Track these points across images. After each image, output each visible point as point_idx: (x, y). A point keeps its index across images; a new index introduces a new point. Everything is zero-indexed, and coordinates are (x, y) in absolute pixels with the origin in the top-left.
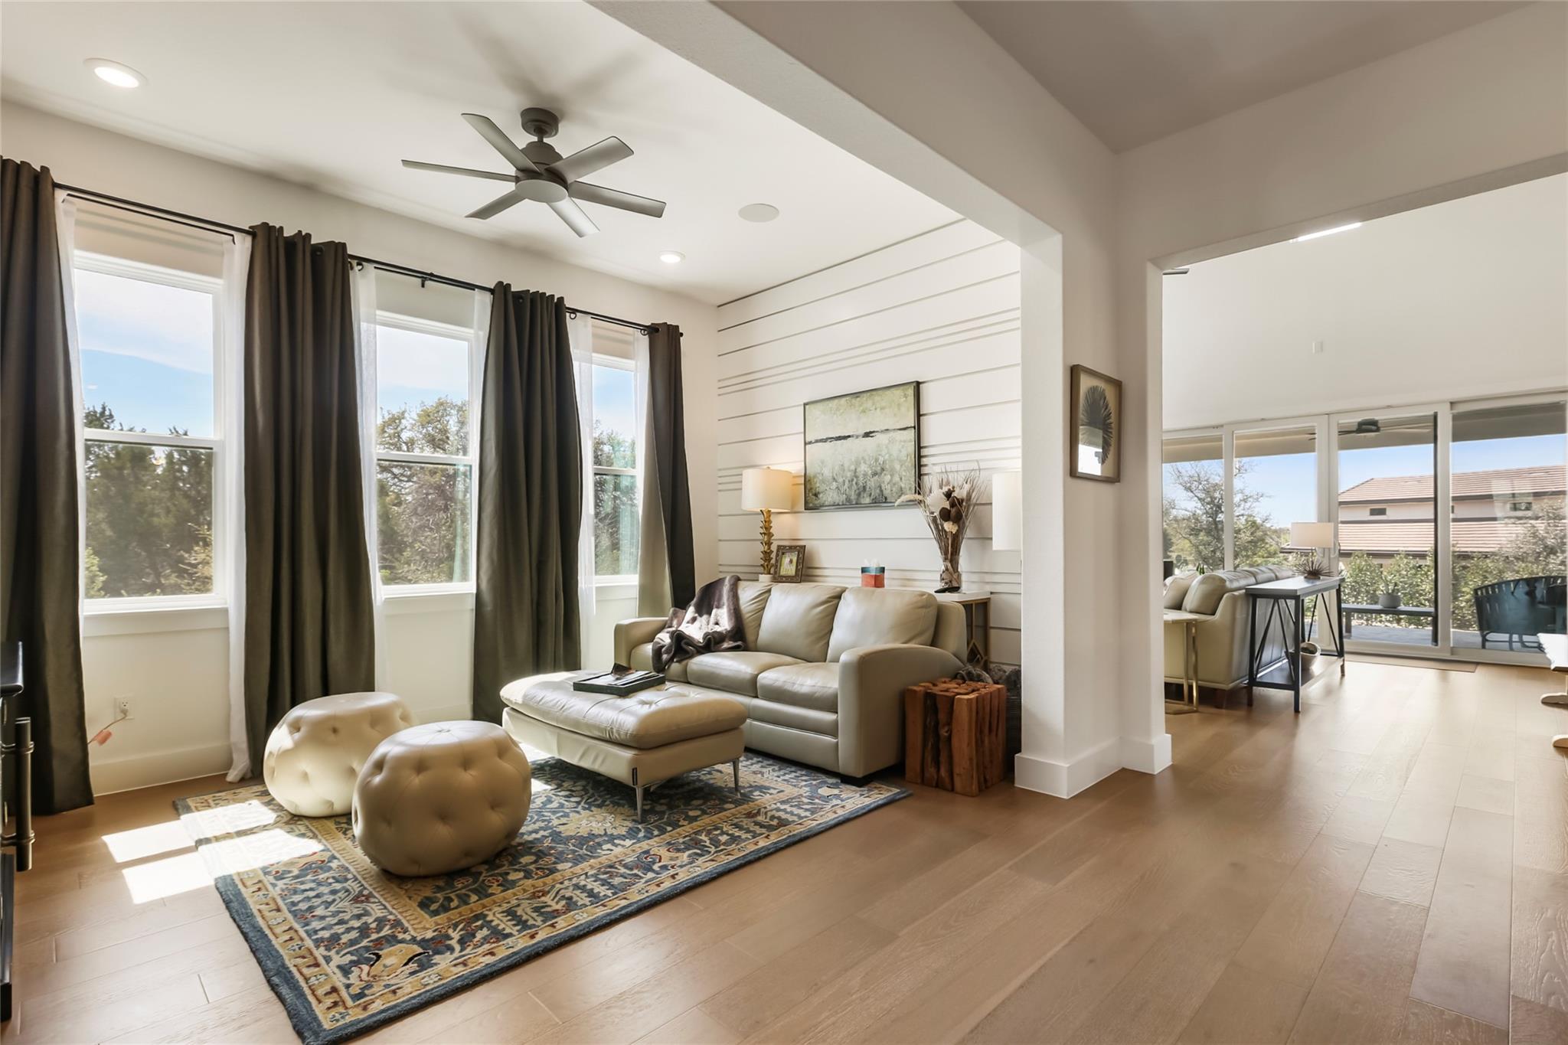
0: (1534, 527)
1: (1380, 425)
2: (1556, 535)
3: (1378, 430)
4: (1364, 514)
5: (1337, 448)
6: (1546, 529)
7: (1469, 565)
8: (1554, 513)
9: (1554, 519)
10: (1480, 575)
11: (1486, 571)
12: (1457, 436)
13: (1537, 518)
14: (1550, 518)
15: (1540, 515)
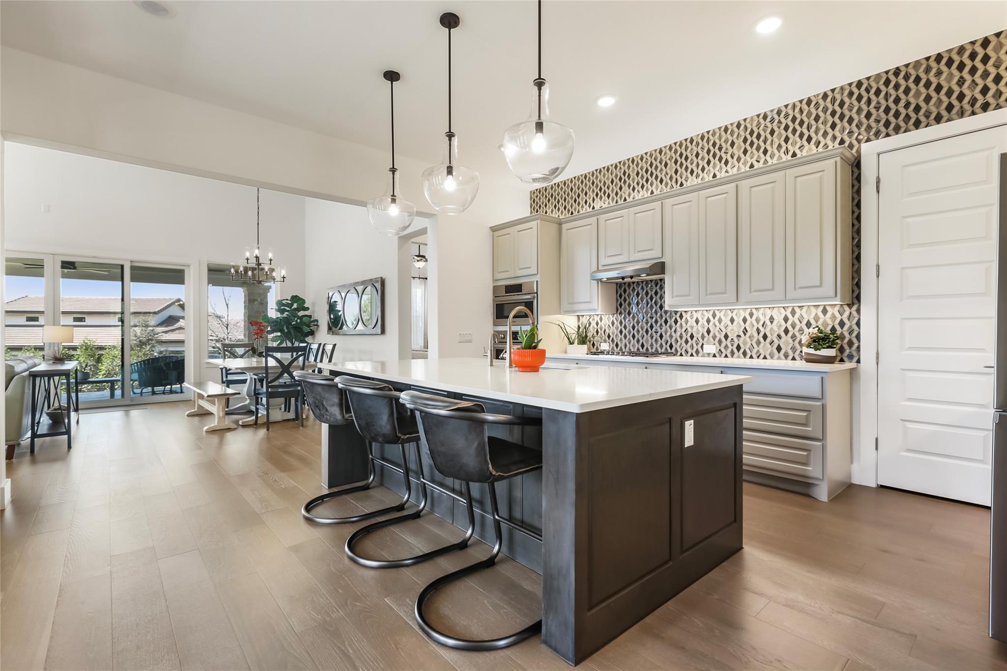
0: (135, 331)
1: (76, 265)
2: (146, 336)
3: (75, 268)
4: (22, 320)
5: (61, 277)
6: (141, 332)
7: (104, 353)
8: (144, 324)
9: (145, 327)
10: (111, 359)
11: (114, 357)
12: (133, 279)
13: (136, 326)
14: (143, 326)
15: (138, 324)
